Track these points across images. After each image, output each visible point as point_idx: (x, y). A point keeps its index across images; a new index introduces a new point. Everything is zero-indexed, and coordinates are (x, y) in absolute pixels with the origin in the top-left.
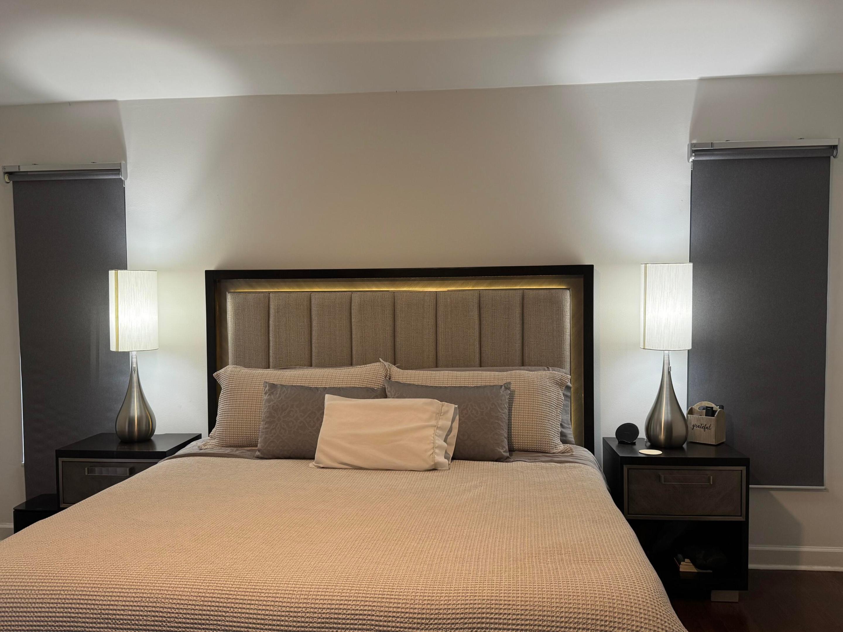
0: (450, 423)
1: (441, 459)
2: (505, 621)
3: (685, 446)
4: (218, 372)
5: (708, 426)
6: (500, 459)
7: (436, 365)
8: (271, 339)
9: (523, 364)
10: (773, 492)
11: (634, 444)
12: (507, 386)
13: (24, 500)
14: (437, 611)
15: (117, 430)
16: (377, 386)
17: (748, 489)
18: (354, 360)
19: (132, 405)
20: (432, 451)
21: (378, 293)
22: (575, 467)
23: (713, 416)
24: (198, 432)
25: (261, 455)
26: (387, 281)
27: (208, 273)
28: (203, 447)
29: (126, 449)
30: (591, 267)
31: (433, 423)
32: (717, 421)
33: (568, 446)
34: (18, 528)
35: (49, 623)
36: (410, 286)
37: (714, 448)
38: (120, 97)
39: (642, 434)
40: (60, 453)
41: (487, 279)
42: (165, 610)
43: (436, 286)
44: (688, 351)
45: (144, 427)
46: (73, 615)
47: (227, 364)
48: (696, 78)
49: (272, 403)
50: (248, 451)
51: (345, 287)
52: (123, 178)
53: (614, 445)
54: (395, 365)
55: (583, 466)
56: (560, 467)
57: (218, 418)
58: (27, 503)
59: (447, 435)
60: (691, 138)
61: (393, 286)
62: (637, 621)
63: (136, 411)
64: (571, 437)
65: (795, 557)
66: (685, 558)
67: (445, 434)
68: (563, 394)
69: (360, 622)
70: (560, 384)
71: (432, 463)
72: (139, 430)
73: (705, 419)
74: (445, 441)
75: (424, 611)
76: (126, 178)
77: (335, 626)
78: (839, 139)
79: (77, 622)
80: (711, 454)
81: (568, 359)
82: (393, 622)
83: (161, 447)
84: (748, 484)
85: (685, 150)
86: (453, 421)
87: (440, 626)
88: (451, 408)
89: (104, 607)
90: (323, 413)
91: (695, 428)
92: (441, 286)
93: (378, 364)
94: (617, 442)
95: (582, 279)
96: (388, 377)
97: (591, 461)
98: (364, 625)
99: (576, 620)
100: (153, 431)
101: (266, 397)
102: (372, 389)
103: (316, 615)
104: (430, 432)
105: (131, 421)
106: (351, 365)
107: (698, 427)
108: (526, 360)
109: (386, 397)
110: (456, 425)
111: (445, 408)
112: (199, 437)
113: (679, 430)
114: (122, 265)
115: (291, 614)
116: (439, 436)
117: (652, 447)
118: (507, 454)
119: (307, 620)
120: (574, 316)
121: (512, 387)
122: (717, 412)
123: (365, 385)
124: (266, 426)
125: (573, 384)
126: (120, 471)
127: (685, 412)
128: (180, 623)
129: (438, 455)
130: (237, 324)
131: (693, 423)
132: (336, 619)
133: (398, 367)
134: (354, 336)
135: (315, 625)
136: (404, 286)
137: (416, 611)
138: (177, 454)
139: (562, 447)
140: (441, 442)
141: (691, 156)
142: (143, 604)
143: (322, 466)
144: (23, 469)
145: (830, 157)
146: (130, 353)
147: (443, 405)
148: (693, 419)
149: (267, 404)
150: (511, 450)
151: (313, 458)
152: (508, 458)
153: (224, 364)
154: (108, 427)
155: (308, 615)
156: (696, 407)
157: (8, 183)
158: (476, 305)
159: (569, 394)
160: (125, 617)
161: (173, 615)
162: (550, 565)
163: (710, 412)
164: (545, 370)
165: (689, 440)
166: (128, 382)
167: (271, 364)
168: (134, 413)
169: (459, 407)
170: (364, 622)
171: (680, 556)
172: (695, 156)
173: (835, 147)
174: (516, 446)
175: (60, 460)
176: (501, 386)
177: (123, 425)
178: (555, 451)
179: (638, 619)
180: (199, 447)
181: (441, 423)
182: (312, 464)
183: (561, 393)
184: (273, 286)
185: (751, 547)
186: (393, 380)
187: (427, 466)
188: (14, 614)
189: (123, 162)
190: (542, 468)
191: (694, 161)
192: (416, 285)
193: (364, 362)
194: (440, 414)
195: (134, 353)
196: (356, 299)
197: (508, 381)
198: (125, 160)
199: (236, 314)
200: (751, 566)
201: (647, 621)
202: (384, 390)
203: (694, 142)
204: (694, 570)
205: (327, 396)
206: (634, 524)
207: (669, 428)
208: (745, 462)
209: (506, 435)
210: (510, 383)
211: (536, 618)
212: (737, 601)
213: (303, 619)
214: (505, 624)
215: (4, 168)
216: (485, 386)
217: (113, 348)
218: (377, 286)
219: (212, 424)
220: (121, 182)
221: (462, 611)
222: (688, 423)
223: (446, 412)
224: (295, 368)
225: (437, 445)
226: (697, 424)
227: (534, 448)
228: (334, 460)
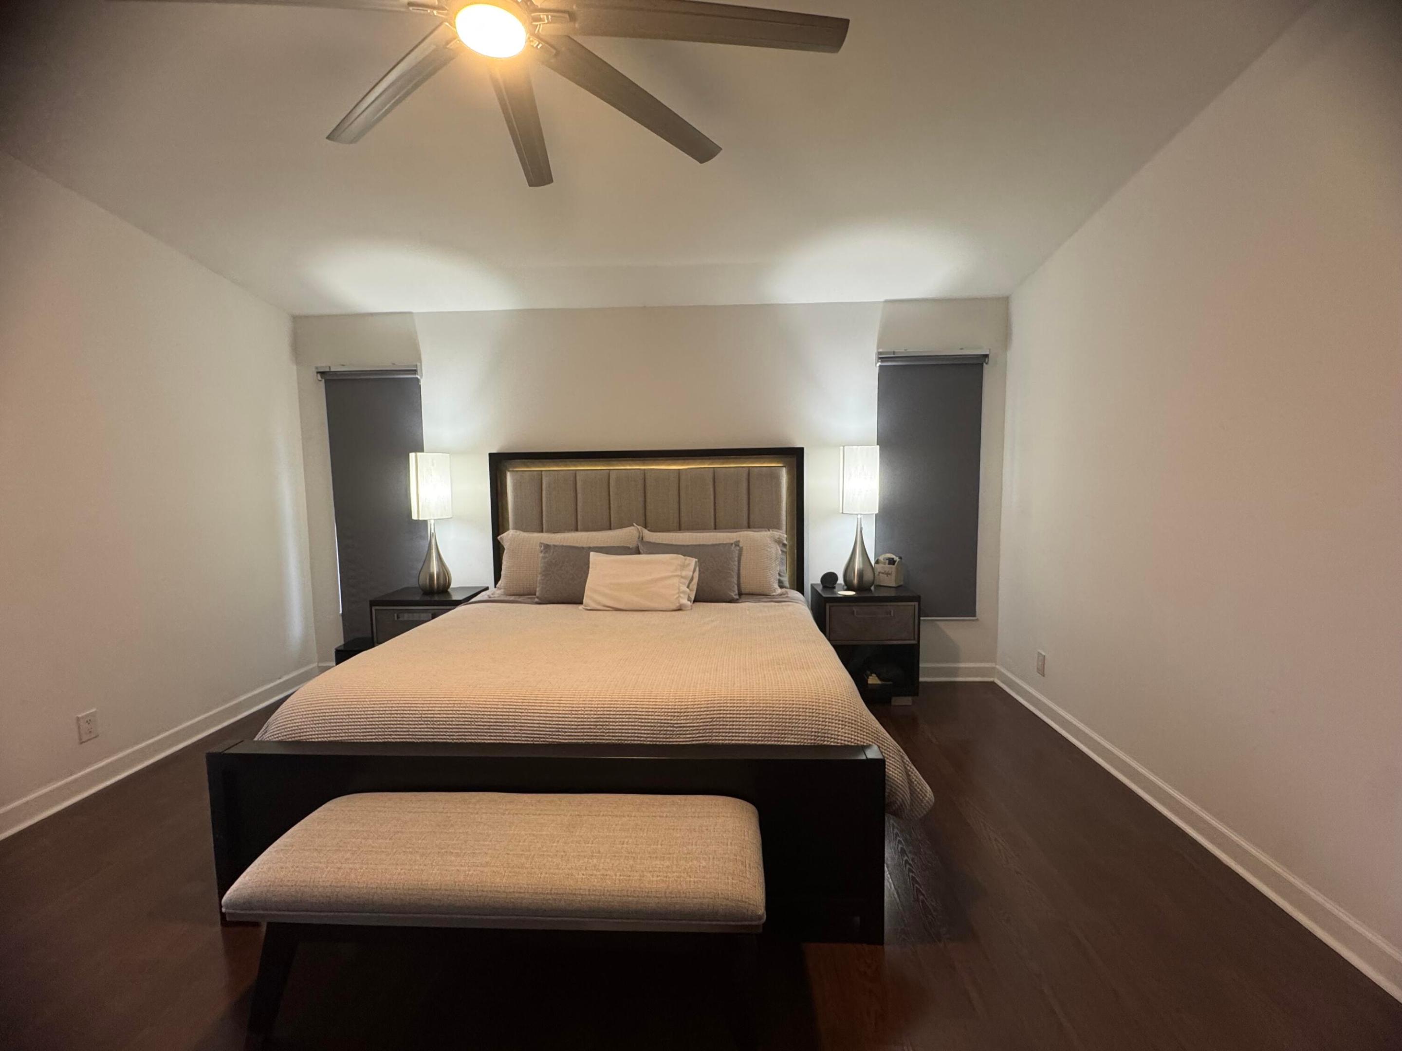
0: (691, 573)
1: (685, 601)
2: (738, 712)
3: (872, 588)
4: (502, 536)
5: (890, 573)
6: (732, 601)
7: (680, 528)
8: (544, 509)
9: (749, 527)
10: (938, 623)
11: (834, 588)
12: (737, 544)
13: (342, 642)
14: (686, 707)
15: (420, 584)
16: (632, 545)
17: (919, 620)
18: (612, 526)
19: (432, 563)
20: (677, 596)
21: (631, 471)
22: (789, 605)
23: (894, 564)
24: (487, 586)
25: (540, 601)
26: (640, 460)
27: (491, 455)
28: (492, 596)
29: (428, 598)
30: (801, 450)
31: (678, 573)
32: (897, 569)
33: (784, 590)
34: (338, 662)
35: (380, 726)
36: (658, 465)
37: (894, 589)
38: (415, 309)
39: (841, 581)
40: (373, 603)
41: (719, 459)
42: (473, 713)
43: (679, 465)
44: (876, 515)
45: (442, 582)
46: (399, 719)
47: (508, 529)
48: (882, 300)
49: (546, 560)
50: (529, 598)
51: (604, 465)
52: (419, 377)
53: (819, 589)
54: (646, 528)
55: (794, 604)
56: (778, 606)
57: (503, 573)
58: (344, 645)
59: (690, 583)
60: (878, 348)
61: (644, 465)
62: (836, 709)
63: (435, 568)
64: (787, 584)
65: (955, 672)
66: (871, 673)
67: (688, 582)
68: (781, 550)
69: (627, 716)
70: (779, 542)
71: (678, 605)
72: (438, 583)
73: (888, 567)
74: (688, 587)
75: (676, 707)
76: (422, 376)
77: (608, 720)
78: (990, 350)
79: (402, 724)
80: (893, 594)
81: (784, 523)
82: (652, 715)
83: (456, 597)
84: (919, 617)
85: (874, 357)
86: (694, 572)
87: (688, 718)
88: (692, 561)
89: (424, 712)
90: (588, 567)
91: (880, 574)
92: (682, 465)
93: (632, 528)
94: (821, 587)
95: (795, 459)
96: (641, 539)
97: (801, 601)
98: (630, 718)
99: (791, 709)
100: (449, 584)
101: (541, 555)
102: (629, 548)
103: (592, 712)
104: (676, 581)
105: (431, 576)
106: (610, 529)
107: (883, 573)
108: (751, 523)
109: (639, 553)
110: (697, 574)
111: (687, 562)
112: (487, 589)
113: (868, 576)
114: (419, 448)
115: (573, 712)
116: (684, 584)
117: (848, 589)
118: (737, 597)
119: (586, 716)
120: (789, 488)
121: (741, 545)
122: (897, 562)
123: (622, 545)
124: (543, 578)
125: (789, 542)
126: (423, 616)
127: (873, 562)
128: (485, 722)
129: (682, 598)
130: (516, 496)
131: (878, 570)
132: (608, 715)
133: (649, 530)
134: (612, 505)
135: (592, 720)
136: (652, 465)
137: (670, 707)
139: (779, 591)
140: (684, 588)
141: (878, 362)
142: (455, 709)
143: (589, 608)
144: (341, 619)
145: (983, 364)
146: (428, 521)
147: (686, 560)
148: (879, 568)
149: (543, 560)
150: (740, 594)
151: (581, 603)
152: (737, 599)
153: (506, 529)
154: (412, 582)
155: (586, 712)
156: (881, 558)
157: (320, 381)
158: (712, 480)
159: (785, 550)
160: (441, 719)
161: (479, 716)
162: (771, 672)
163: (891, 562)
164: (766, 531)
165: (877, 583)
166: (427, 546)
168: (434, 570)
169: (699, 561)
170: (630, 716)
171: (869, 672)
172: (882, 362)
173: (987, 356)
174: (743, 591)
175: (374, 608)
176: (732, 544)
177: (424, 580)
178: (774, 594)
179: (837, 707)
180: (488, 596)
181: (684, 573)
182: (581, 607)
183: (779, 549)
184: (544, 466)
185: (921, 665)
186: (645, 539)
187: (674, 607)
188: (350, 720)
189: (418, 364)
190: (764, 606)
191: (880, 366)
192: (662, 464)
193: (621, 526)
194: (683, 567)
195: (432, 522)
196: (613, 476)
197: (738, 539)
198: (421, 362)
199: (515, 488)
200: (921, 679)
201: (843, 709)
202: (638, 548)
203: (881, 350)
204: (878, 682)
205: (592, 554)
206: (835, 647)
207: (861, 574)
208: (917, 599)
209: (736, 582)
210: (739, 541)
211: (761, 708)
212: (911, 704)
213: (582, 716)
214: (737, 714)
215: (317, 368)
216: (720, 544)
217: (415, 517)
218: (630, 465)
219: (497, 577)
220: (418, 380)
221: (705, 706)
222: (875, 570)
223: (689, 564)
224: (564, 532)
225: (681, 591)
226: (882, 571)
227: (758, 591)
228: (599, 603)
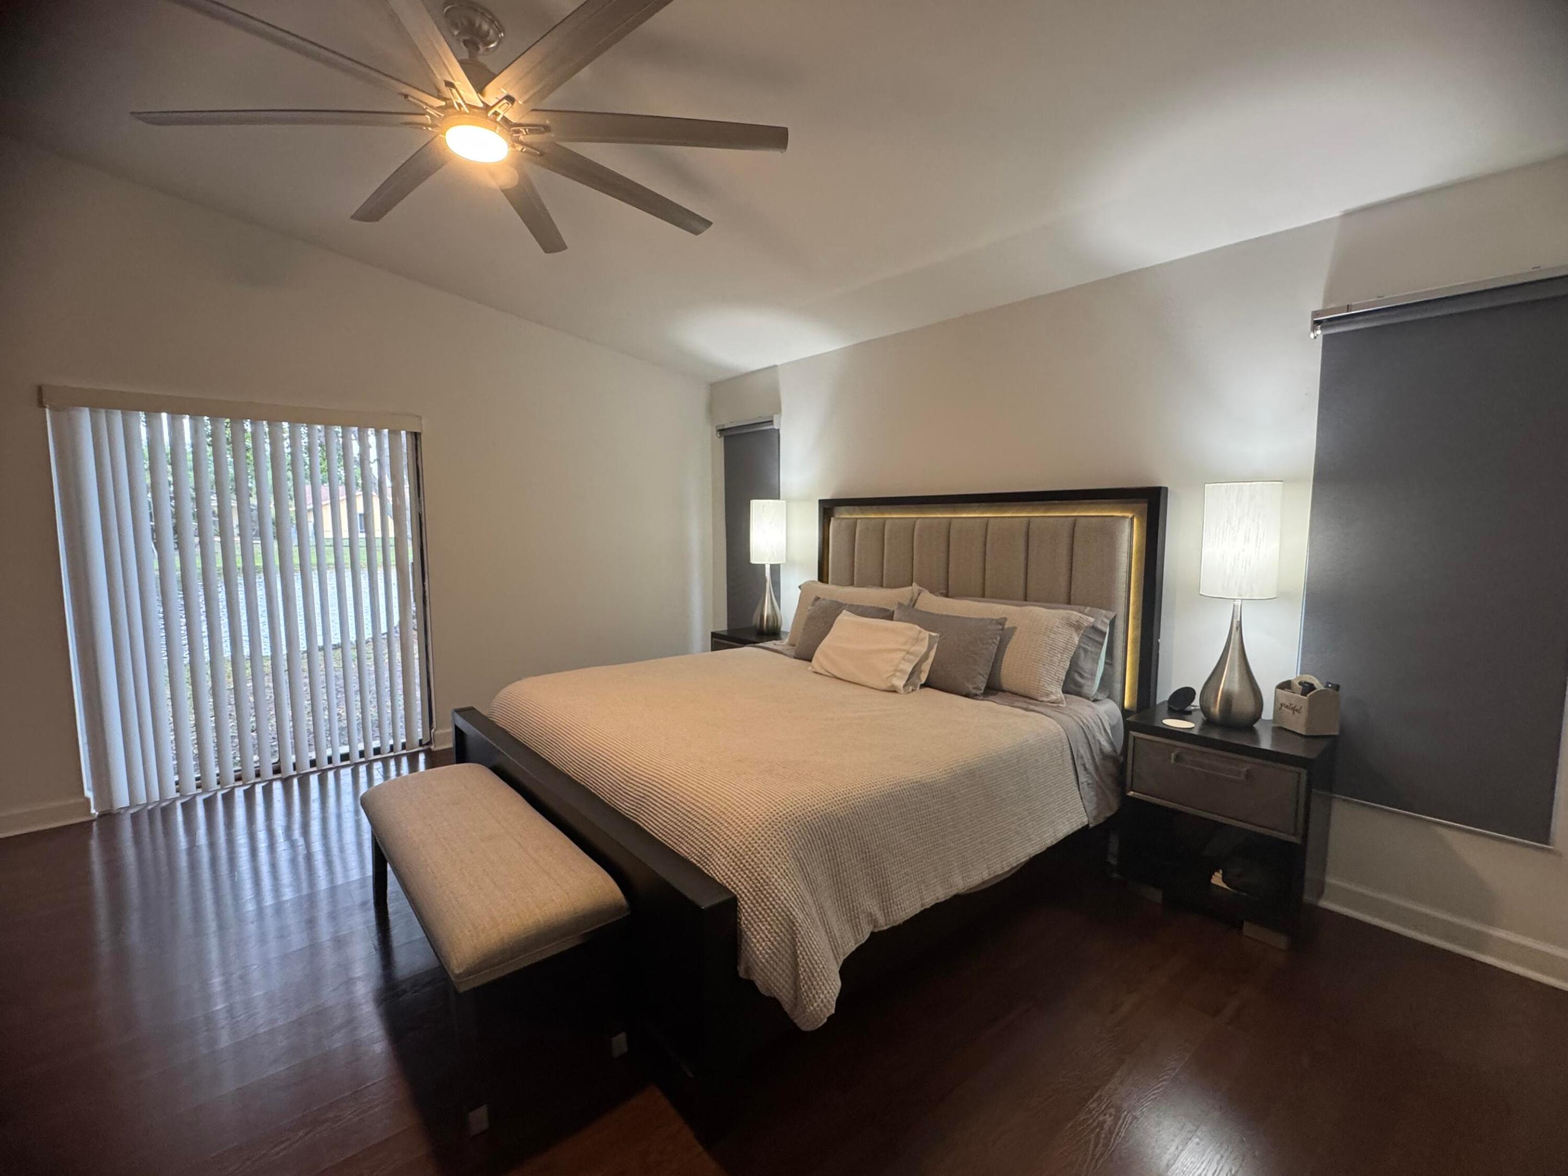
0: (925, 650)
1: (901, 682)
5: (1298, 708)
8: (856, 560)
9: (1069, 602)
10: (1435, 828)
20: (894, 674)
21: (937, 520)
23: (1310, 694)
27: (821, 501)
30: (1163, 490)
31: (906, 647)
32: (1312, 702)
37: (1303, 740)
38: (778, 363)
39: (1196, 700)
40: (714, 636)
52: (777, 427)
54: (931, 590)
59: (918, 661)
67: (916, 660)
71: (889, 684)
72: (767, 626)
73: (1299, 699)
76: (781, 428)
86: (930, 647)
88: (928, 636)
91: (1283, 708)
93: (910, 588)
94: (1167, 708)
95: (1146, 505)
96: (911, 601)
104: (900, 655)
107: (1287, 707)
108: (1073, 597)
110: (932, 652)
111: (923, 634)
116: (907, 663)
118: (983, 692)
120: (1137, 551)
122: (1315, 691)
129: (899, 677)
130: (834, 545)
131: (1280, 701)
138: (761, 644)
139: (1058, 696)
141: (1317, 326)
143: (811, 668)
146: (766, 566)
147: (921, 631)
148: (1281, 696)
150: (989, 689)
151: (811, 661)
152: (980, 695)
157: (721, 438)
158: (1024, 534)
167: (855, 583)
168: (765, 613)
169: (939, 637)
174: (995, 687)
176: (993, 620)
178: (1045, 699)
181: (913, 649)
189: (775, 415)
191: (1323, 337)
194: (918, 641)
196: (917, 526)
198: (779, 412)
199: (834, 537)
202: (893, 612)
204: (1226, 887)
205: (843, 611)
209: (984, 672)
215: (719, 425)
220: (779, 432)
223: (923, 639)
225: (899, 669)
226: (1288, 704)
227: (1021, 691)
228: (822, 667)
